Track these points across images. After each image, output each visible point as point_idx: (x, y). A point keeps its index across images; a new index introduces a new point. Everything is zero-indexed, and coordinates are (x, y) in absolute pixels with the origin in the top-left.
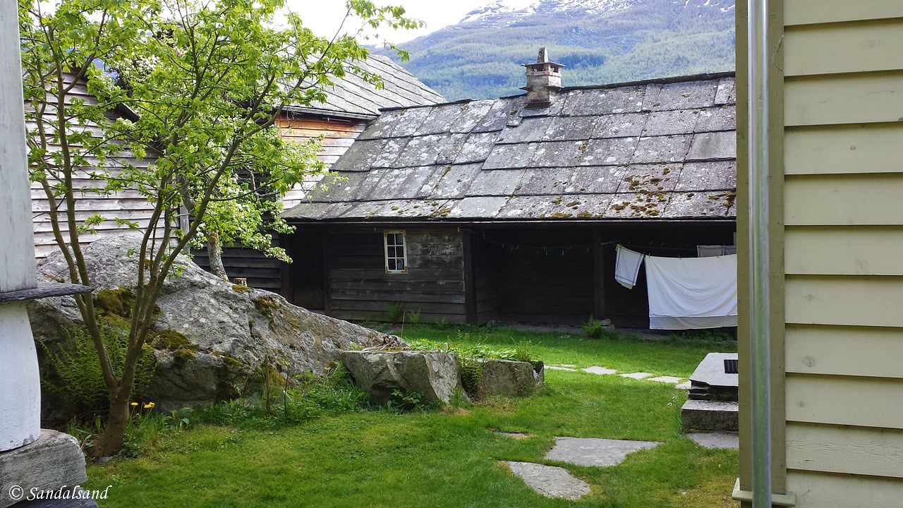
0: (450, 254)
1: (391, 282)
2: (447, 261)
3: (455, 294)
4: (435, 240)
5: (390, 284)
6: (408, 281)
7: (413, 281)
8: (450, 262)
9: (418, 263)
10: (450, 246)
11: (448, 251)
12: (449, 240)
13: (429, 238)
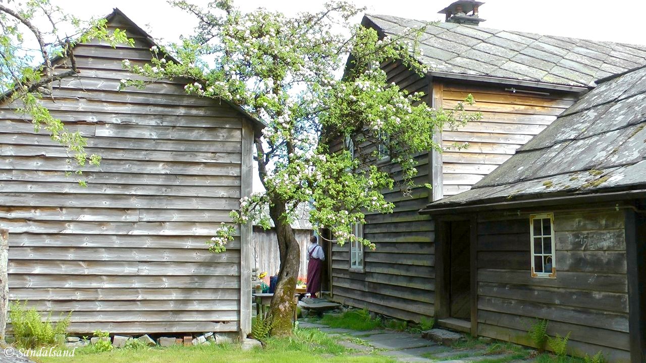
0: (609, 249)
1: (538, 290)
2: (605, 260)
3: (617, 316)
4: (589, 226)
5: (536, 293)
6: (556, 290)
7: (562, 290)
8: (608, 263)
9: (568, 262)
10: (608, 236)
11: (605, 244)
12: (606, 227)
13: (582, 224)
